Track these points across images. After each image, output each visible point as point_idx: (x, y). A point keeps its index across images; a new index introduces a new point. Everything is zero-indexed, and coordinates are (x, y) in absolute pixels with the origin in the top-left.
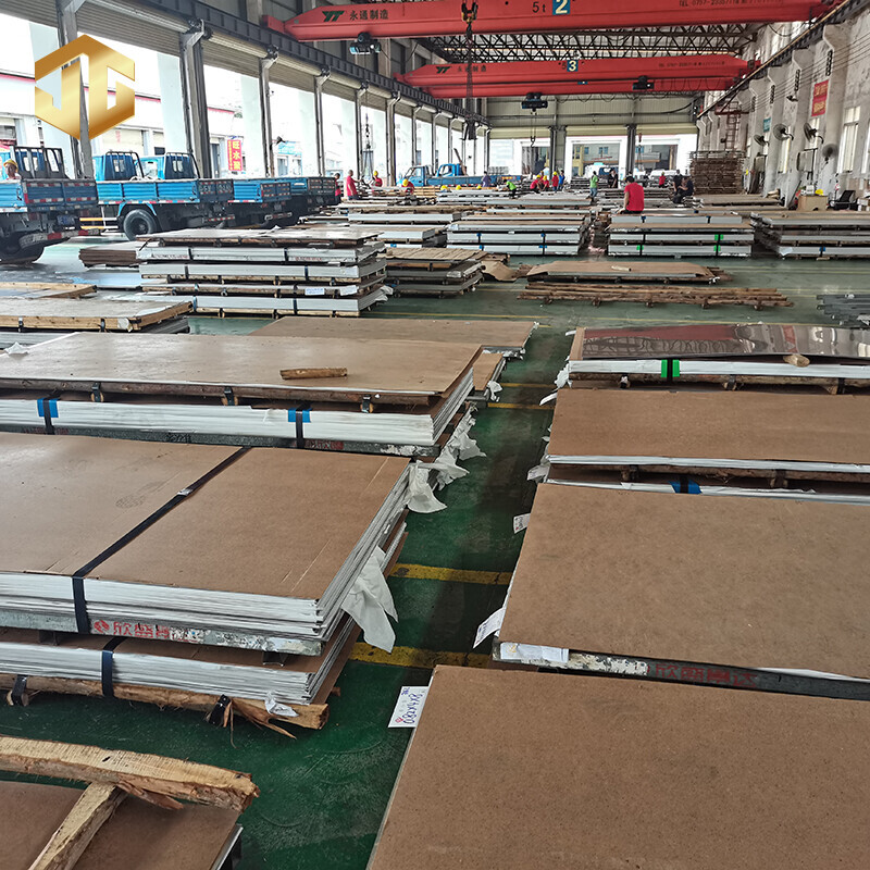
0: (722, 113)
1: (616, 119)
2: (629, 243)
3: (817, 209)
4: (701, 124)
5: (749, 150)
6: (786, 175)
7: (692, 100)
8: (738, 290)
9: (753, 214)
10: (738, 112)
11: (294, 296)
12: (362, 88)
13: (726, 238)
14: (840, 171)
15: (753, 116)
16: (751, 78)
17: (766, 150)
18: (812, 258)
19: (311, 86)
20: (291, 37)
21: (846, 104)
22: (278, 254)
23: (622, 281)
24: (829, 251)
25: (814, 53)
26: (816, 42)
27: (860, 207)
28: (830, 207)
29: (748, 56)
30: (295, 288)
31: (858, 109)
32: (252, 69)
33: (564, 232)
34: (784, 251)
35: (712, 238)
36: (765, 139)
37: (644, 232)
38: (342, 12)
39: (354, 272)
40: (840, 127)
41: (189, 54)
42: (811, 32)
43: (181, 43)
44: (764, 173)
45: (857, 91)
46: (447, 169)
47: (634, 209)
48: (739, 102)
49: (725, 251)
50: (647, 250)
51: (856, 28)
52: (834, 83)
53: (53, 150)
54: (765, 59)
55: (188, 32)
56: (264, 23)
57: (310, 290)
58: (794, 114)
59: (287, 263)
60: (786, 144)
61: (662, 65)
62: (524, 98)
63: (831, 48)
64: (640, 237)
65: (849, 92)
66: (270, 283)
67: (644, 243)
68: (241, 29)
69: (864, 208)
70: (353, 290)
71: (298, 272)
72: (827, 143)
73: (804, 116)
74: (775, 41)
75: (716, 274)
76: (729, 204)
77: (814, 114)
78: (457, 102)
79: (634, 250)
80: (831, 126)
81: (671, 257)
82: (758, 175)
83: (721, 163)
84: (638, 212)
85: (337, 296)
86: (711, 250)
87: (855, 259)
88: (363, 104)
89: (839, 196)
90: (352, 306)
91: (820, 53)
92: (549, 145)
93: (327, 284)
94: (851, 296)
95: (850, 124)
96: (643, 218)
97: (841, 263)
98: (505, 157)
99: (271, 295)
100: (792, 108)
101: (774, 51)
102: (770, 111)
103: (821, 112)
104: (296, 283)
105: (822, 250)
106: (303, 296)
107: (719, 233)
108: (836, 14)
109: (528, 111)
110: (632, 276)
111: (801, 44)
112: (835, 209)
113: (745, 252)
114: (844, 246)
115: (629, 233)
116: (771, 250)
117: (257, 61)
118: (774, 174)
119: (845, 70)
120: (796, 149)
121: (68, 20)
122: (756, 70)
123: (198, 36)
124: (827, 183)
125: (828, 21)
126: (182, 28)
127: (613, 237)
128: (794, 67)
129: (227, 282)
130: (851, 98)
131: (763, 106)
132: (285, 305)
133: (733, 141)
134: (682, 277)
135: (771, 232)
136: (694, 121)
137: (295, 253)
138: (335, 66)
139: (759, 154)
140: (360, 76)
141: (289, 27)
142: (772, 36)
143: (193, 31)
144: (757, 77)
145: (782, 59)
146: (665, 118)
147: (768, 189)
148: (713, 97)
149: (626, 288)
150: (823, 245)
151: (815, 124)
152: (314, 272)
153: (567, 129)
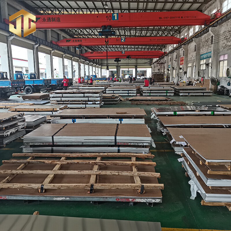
0: (158, 64)
1: (132, 64)
2: (148, 93)
3: (184, 85)
4: (152, 66)
5: (165, 72)
6: (175, 78)
7: (150, 60)
8: (175, 102)
9: (172, 86)
10: (162, 63)
11: (86, 104)
12: (73, 57)
13: (168, 91)
14: (188, 77)
15: (166, 65)
16: (165, 56)
17: (169, 72)
18: (187, 96)
19: (62, 57)
20: (58, 46)
21: (188, 62)
22: (82, 95)
23: (150, 100)
24: (190, 94)
25: (180, 51)
26: (180, 48)
27: (193, 85)
28: (186, 85)
29: (163, 51)
30: (86, 102)
31: (191, 63)
32: (49, 53)
33: (133, 91)
34: (181, 94)
35: (166, 91)
36: (169, 70)
37: (150, 90)
38: (70, 40)
39: (99, 99)
40: (187, 67)
41: (35, 50)
42: (179, 46)
43: (33, 47)
44: (169, 77)
45: (190, 59)
46: (92, 76)
47: (146, 86)
48: (162, 61)
49: (168, 94)
50: (151, 94)
51: (189, 46)
52: (185, 58)
53: (5, 72)
54: (168, 52)
55: (35, 45)
56: (51, 42)
57: (89, 103)
58: (176, 64)
59: (84, 97)
60: (174, 71)
61: (144, 53)
62: (115, 59)
63: (184, 50)
64: (150, 91)
65: (188, 60)
66: (80, 101)
67: (150, 93)
68: (47, 44)
69: (194, 85)
70: (99, 102)
71: (86, 99)
72: (184, 71)
73: (178, 65)
74: (170, 48)
75: (169, 99)
76: (164, 84)
77: (180, 64)
78: (94, 60)
79: (149, 94)
80: (185, 67)
81: (157, 96)
82: (168, 78)
83: (159, 75)
84: (148, 86)
85: (95, 104)
86: (165, 94)
87: (196, 96)
88: (73, 61)
89: (188, 83)
90: (99, 106)
91: (181, 51)
92: (116, 70)
93: (93, 101)
94: (199, 102)
95: (189, 67)
96: (149, 87)
97: (193, 97)
98: (105, 73)
99: (80, 104)
100: (175, 63)
101: (170, 50)
102: (170, 63)
103: (183, 64)
104: (86, 101)
105: (189, 94)
106: (88, 104)
107: (167, 91)
108: (184, 43)
109: (116, 62)
110: (152, 99)
111: (176, 49)
112: (187, 85)
113: (172, 94)
114: (193, 93)
115: (147, 91)
116: (177, 94)
117: (50, 51)
118: (172, 78)
119: (187, 55)
120: (177, 72)
121: (9, 42)
122: (166, 54)
123: (37, 45)
124: (185, 80)
125: (183, 44)
126: (34, 43)
127: (144, 91)
128: (175, 54)
129: (70, 101)
130: (189, 61)
131: (168, 62)
132: (84, 106)
133: (161, 70)
134: (163, 100)
135: (177, 90)
136: (151, 65)
137: (86, 95)
138: (67, 52)
139: (168, 73)
140: (73, 54)
141: (57, 43)
142: (169, 47)
143: (36, 44)
144: (166, 56)
145: (172, 52)
146: (144, 64)
147: (171, 81)
148: (155, 60)
149: (152, 102)
150: (189, 93)
151: (181, 67)
152: (90, 99)
153: (121, 67)
